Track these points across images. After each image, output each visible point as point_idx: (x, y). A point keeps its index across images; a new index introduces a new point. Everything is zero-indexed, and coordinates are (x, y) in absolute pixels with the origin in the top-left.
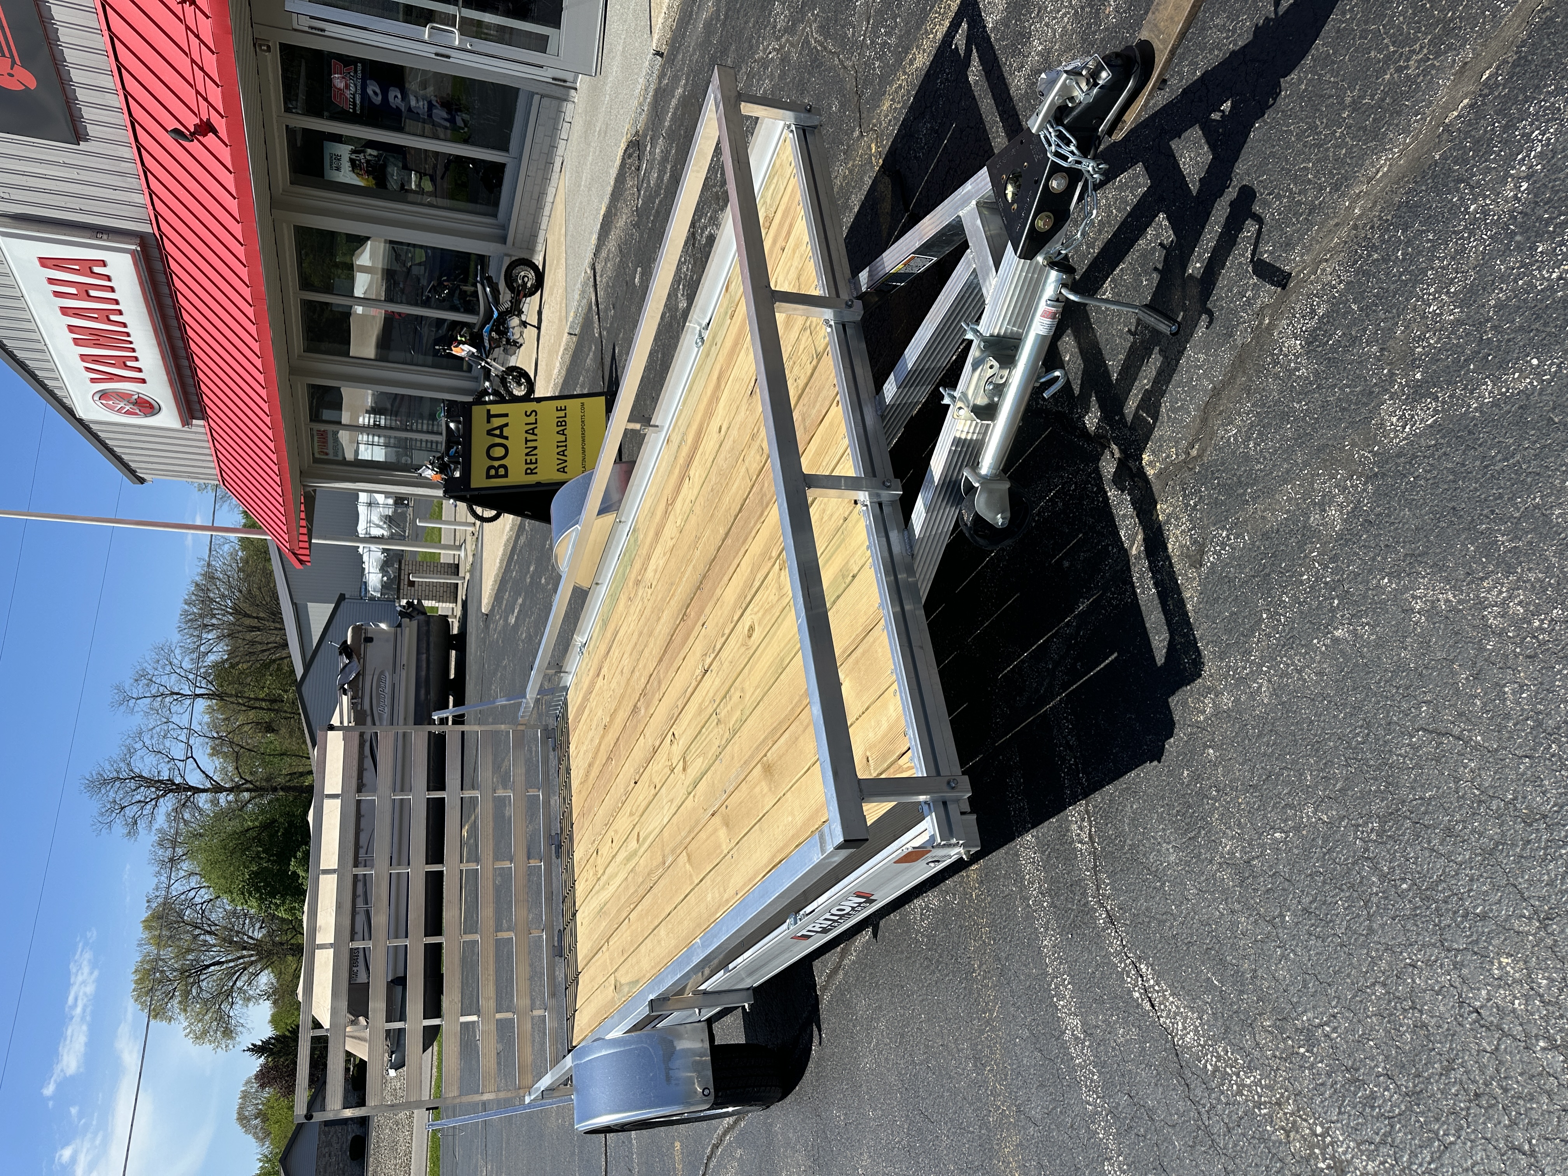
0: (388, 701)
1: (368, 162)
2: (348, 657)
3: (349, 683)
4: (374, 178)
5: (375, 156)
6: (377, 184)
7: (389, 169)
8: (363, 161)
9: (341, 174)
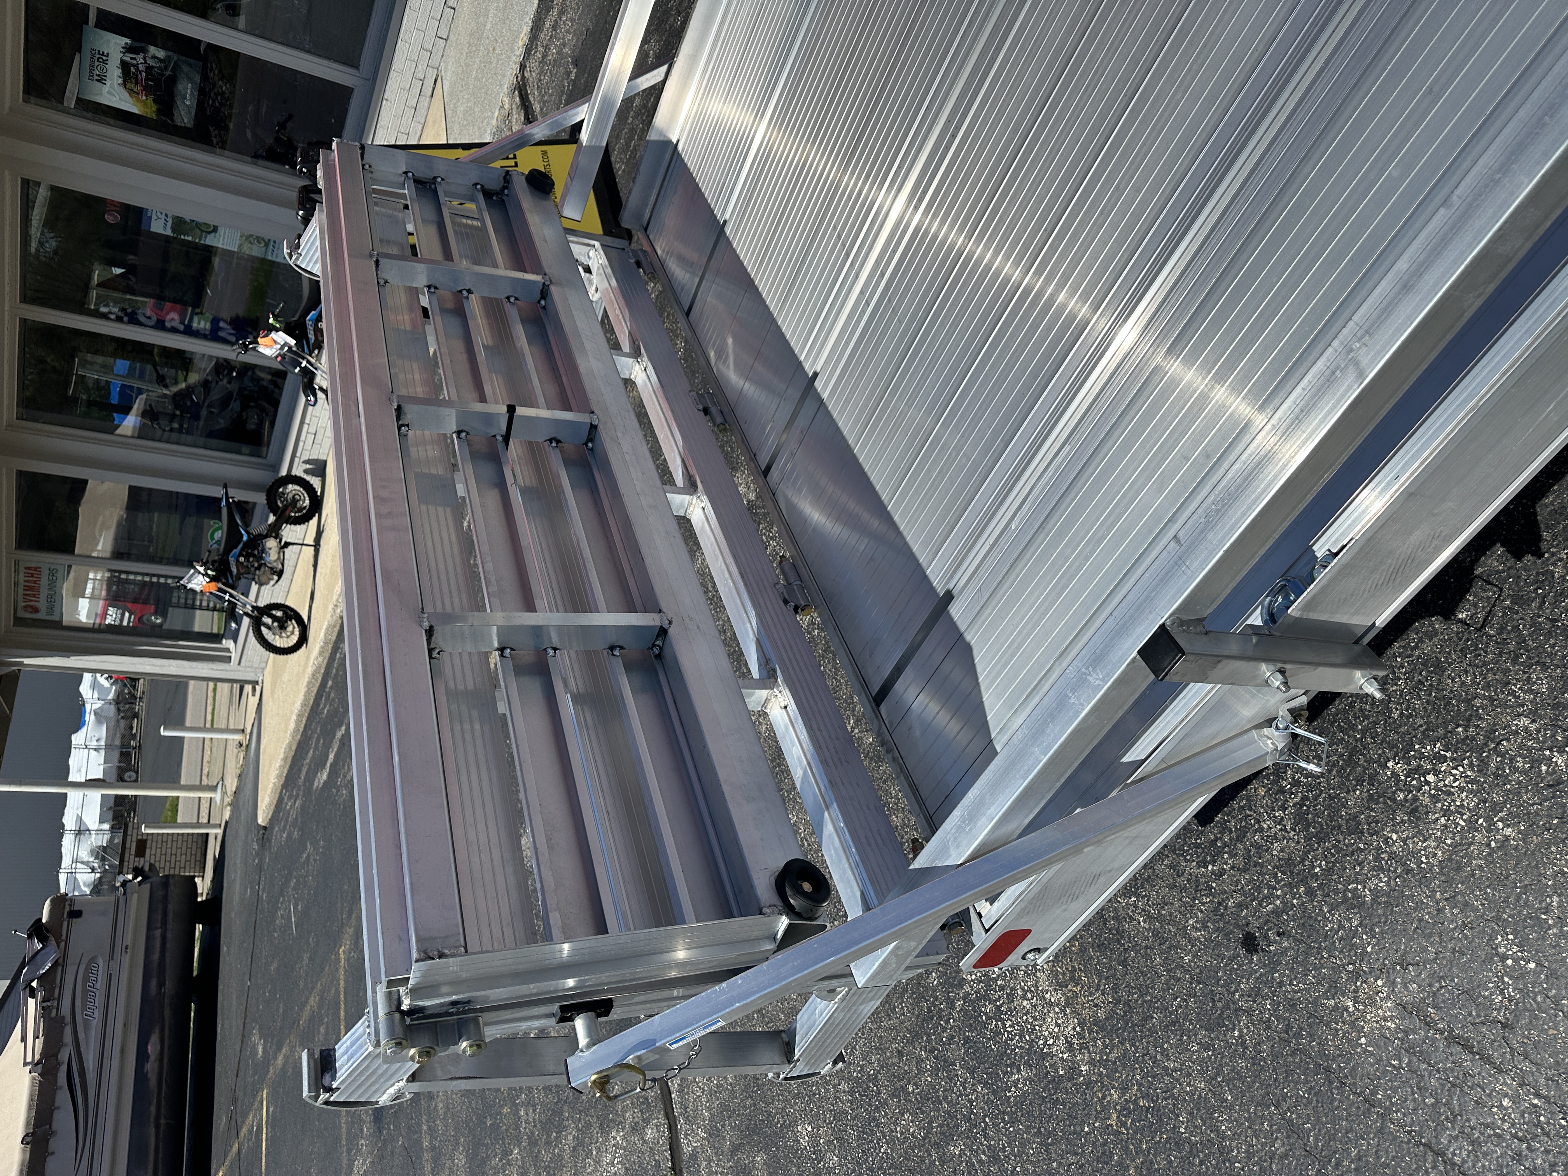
0: (99, 1000)
1: (149, 69)
2: (40, 940)
3: (40, 978)
4: (155, 101)
5: (160, 61)
6: (159, 112)
7: (180, 87)
8: (141, 67)
9: (106, 89)
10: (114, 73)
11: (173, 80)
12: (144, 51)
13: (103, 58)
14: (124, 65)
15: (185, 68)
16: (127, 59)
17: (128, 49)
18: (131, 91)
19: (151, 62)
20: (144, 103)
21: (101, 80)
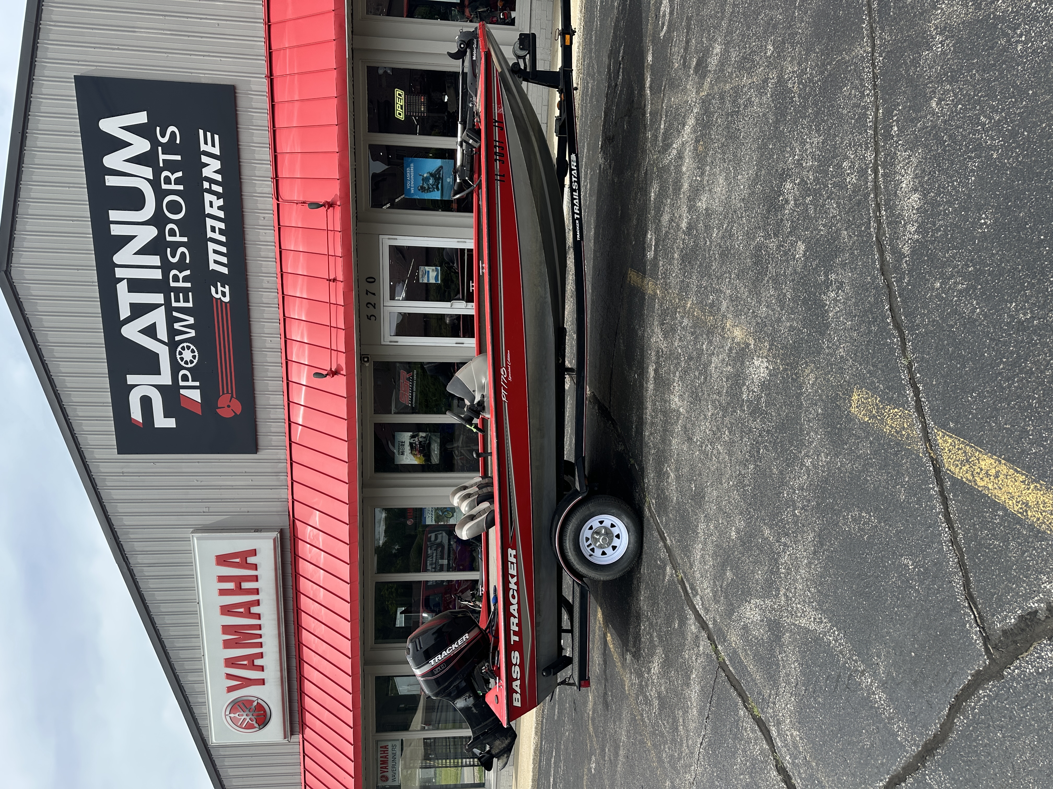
4: (423, 456)
5: (424, 437)
6: (425, 460)
7: (432, 446)
8: (417, 443)
9: (405, 457)
10: (407, 448)
11: (429, 444)
12: (417, 435)
13: (403, 444)
14: (411, 444)
15: (434, 438)
16: (412, 441)
17: (412, 437)
18: (414, 455)
19: (420, 440)
20: (419, 458)
21: (403, 454)
